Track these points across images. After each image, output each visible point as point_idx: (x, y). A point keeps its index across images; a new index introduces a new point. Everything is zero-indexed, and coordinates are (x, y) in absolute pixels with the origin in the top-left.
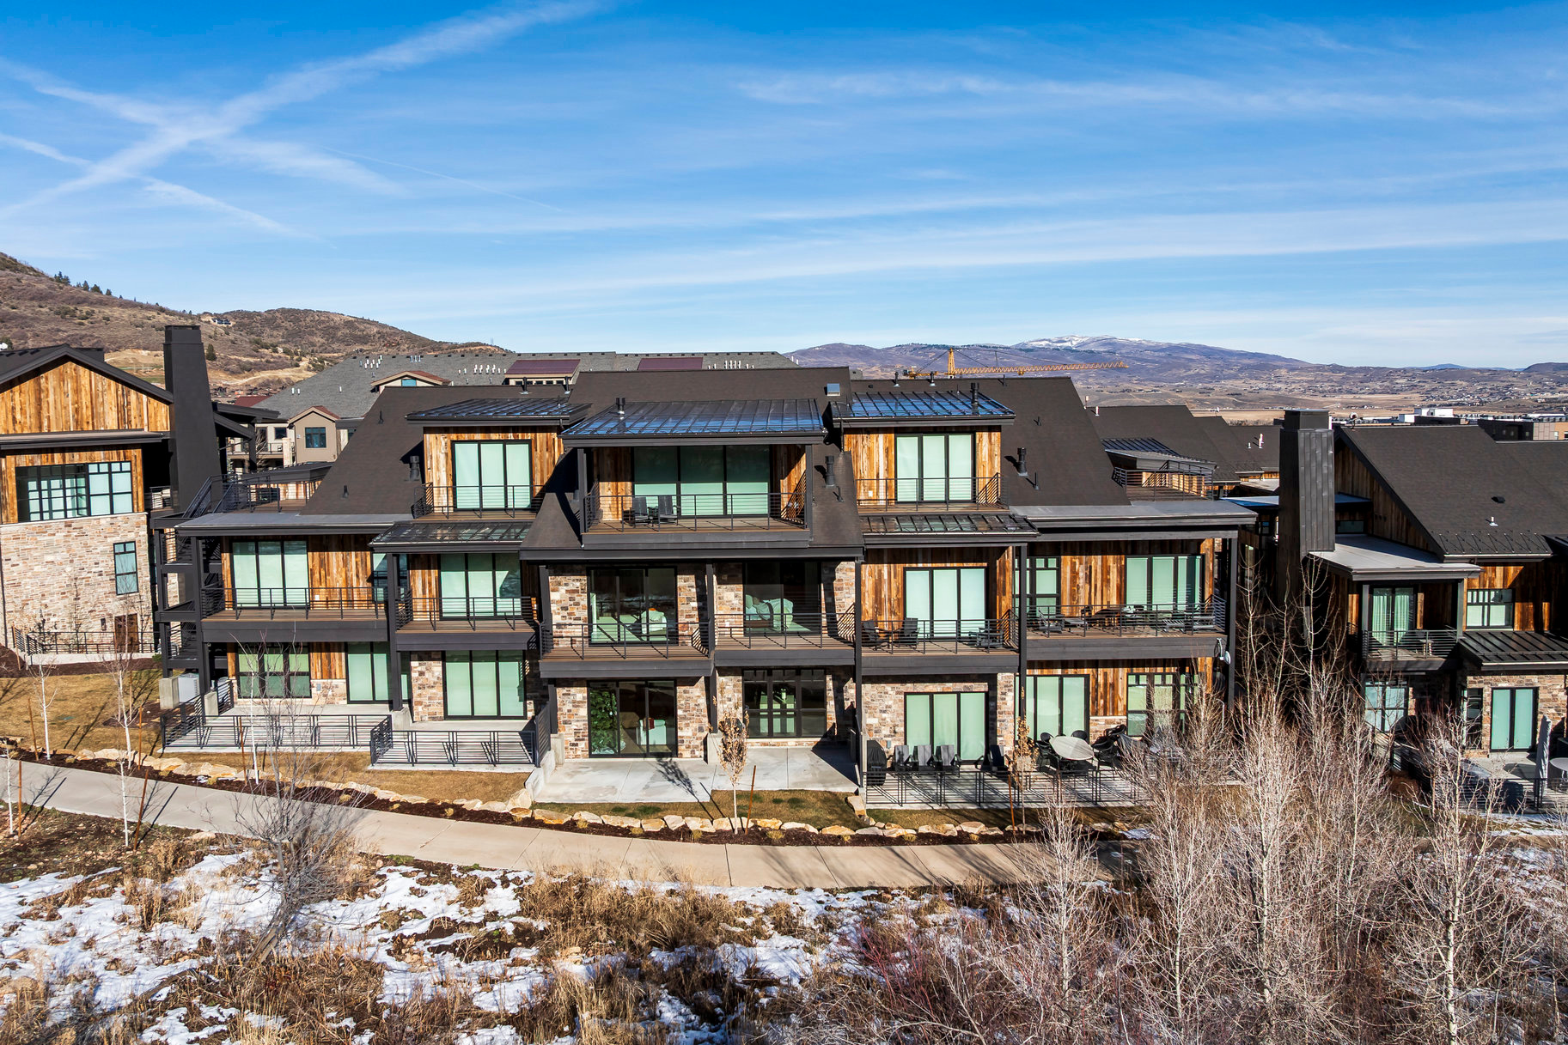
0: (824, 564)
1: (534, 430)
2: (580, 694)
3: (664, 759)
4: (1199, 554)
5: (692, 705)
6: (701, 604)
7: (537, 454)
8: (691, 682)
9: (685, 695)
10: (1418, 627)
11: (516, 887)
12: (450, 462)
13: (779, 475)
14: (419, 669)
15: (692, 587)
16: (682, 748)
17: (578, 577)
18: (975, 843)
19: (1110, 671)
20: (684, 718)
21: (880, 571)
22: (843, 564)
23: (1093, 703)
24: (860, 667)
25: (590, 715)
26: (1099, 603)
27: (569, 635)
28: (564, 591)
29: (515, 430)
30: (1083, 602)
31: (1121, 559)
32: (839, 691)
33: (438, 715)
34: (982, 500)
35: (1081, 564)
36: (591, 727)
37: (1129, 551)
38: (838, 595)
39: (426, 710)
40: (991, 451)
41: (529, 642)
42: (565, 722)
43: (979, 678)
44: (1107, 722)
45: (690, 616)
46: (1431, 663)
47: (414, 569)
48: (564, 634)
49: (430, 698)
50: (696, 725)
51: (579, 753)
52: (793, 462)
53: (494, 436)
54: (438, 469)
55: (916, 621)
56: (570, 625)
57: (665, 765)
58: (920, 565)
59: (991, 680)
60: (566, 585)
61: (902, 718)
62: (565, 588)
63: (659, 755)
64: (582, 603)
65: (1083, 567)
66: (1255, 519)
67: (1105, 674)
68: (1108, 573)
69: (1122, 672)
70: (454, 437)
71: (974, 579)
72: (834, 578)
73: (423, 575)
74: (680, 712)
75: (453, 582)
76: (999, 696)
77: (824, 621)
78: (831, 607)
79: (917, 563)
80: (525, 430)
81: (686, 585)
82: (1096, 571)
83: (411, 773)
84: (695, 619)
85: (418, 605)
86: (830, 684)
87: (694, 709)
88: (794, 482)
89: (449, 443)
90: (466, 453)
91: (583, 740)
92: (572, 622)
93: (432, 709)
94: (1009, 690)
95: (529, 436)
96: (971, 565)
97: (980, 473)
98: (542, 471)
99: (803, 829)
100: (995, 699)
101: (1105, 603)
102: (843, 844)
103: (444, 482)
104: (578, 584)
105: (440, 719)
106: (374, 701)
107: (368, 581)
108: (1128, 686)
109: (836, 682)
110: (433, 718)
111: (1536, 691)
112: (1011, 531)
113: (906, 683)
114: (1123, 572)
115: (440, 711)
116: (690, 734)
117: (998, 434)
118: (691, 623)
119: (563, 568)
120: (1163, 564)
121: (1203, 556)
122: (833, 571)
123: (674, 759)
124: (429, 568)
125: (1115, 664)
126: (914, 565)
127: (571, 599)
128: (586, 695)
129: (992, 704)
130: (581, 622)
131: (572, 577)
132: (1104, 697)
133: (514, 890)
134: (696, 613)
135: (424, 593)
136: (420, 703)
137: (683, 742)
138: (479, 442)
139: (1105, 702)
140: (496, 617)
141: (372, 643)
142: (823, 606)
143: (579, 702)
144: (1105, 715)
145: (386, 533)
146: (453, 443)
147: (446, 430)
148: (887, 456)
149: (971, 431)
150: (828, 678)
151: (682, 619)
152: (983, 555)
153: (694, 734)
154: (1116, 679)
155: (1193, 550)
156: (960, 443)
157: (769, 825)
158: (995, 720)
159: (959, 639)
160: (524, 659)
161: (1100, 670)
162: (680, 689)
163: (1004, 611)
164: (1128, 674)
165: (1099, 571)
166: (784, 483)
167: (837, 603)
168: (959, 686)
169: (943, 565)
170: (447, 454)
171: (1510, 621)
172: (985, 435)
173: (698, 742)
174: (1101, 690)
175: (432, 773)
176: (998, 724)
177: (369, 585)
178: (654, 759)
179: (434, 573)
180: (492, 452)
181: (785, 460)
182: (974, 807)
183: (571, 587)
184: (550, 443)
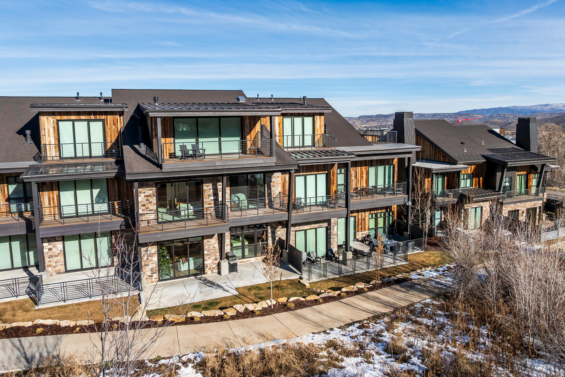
0: (266, 174)
1: (106, 113)
2: (153, 249)
3: (198, 277)
4: (392, 165)
5: (211, 248)
6: (215, 197)
7: (108, 127)
8: (211, 236)
9: (208, 243)
10: (445, 189)
11: (193, 365)
12: (56, 131)
13: (246, 134)
14: (49, 247)
15: (211, 189)
16: (207, 270)
17: (151, 188)
18: (367, 292)
19: (363, 213)
20: (208, 255)
21: (285, 177)
22: (275, 174)
23: (357, 227)
24: (291, 220)
25: (159, 260)
26: (359, 186)
27: (146, 219)
28: (143, 196)
29: (95, 113)
30: (354, 186)
31: (367, 168)
32: (273, 233)
33: (61, 271)
34: (317, 145)
35: (353, 171)
36: (159, 265)
37: (370, 164)
38: (273, 189)
39: (54, 269)
40: (320, 124)
41: (121, 225)
42: (146, 265)
43: (324, 221)
44: (362, 234)
45: (210, 204)
46: (454, 201)
47: (43, 191)
48: (144, 219)
49: (56, 262)
50: (214, 258)
51: (154, 280)
52: (252, 127)
53: (83, 117)
54: (49, 136)
55: (300, 199)
56: (147, 214)
57: (200, 279)
58: (301, 174)
59: (329, 221)
60: (144, 193)
61: (294, 242)
62: (144, 194)
63: (195, 275)
64: (153, 202)
65: (354, 172)
66: (420, 149)
67: (362, 215)
68: (363, 174)
69: (367, 213)
70: (58, 118)
71: (322, 178)
72: (271, 182)
73: (49, 194)
74: (205, 252)
75: (67, 197)
76: (332, 228)
77: (267, 201)
78: (270, 194)
79: (300, 173)
80: (101, 113)
81: (208, 188)
82: (358, 173)
83: (65, 306)
84: (212, 205)
85: (46, 211)
86: (270, 231)
87: (212, 250)
88: (253, 137)
89: (55, 121)
90: (66, 127)
91: (155, 273)
92: (148, 212)
93: (57, 268)
94: (336, 225)
95: (103, 117)
96: (321, 172)
97: (316, 133)
98: (111, 136)
99: (298, 300)
100: (330, 229)
101: (361, 186)
102: (320, 304)
103: (53, 142)
104: (151, 192)
105: (63, 273)
106: (13, 268)
107: (6, 201)
108: (369, 219)
109: (272, 229)
110: (59, 273)
111: (482, 208)
112: (346, 156)
113: (296, 226)
114: (368, 173)
115: (62, 269)
116: (211, 262)
117: (323, 117)
118: (211, 207)
119: (144, 183)
120: (381, 169)
121: (394, 166)
122: (270, 178)
123: (203, 276)
124: (53, 190)
125: (365, 211)
126: (299, 174)
127: (147, 200)
128: (156, 250)
129: (329, 232)
130: (153, 212)
131: (148, 189)
132: (361, 224)
133: (192, 367)
134: (213, 202)
135: (50, 204)
136: (50, 266)
137: (207, 266)
138: (73, 121)
139: (361, 226)
140: (77, 216)
141: (10, 236)
142: (266, 195)
143: (153, 254)
144: (361, 231)
145: (28, 171)
146: (58, 121)
147: (53, 114)
148: (279, 127)
149: (313, 115)
150: (269, 227)
151: (206, 206)
152: (326, 168)
153: (213, 262)
154: (365, 217)
155: (391, 163)
156: (308, 121)
157: (283, 301)
158: (330, 238)
159: (316, 205)
160: (111, 235)
161: (360, 213)
162: (205, 241)
163: (334, 191)
164: (369, 214)
165: (359, 173)
166: (248, 137)
167: (272, 192)
168: (316, 225)
169: (310, 173)
170: (54, 128)
171: (471, 185)
172: (318, 117)
173: (215, 266)
174: (360, 221)
175: (79, 304)
176: (332, 239)
177: (7, 203)
178: (193, 277)
179: (56, 193)
180: (81, 127)
181: (248, 126)
182: (338, 276)
183: (147, 194)
184: (115, 121)
